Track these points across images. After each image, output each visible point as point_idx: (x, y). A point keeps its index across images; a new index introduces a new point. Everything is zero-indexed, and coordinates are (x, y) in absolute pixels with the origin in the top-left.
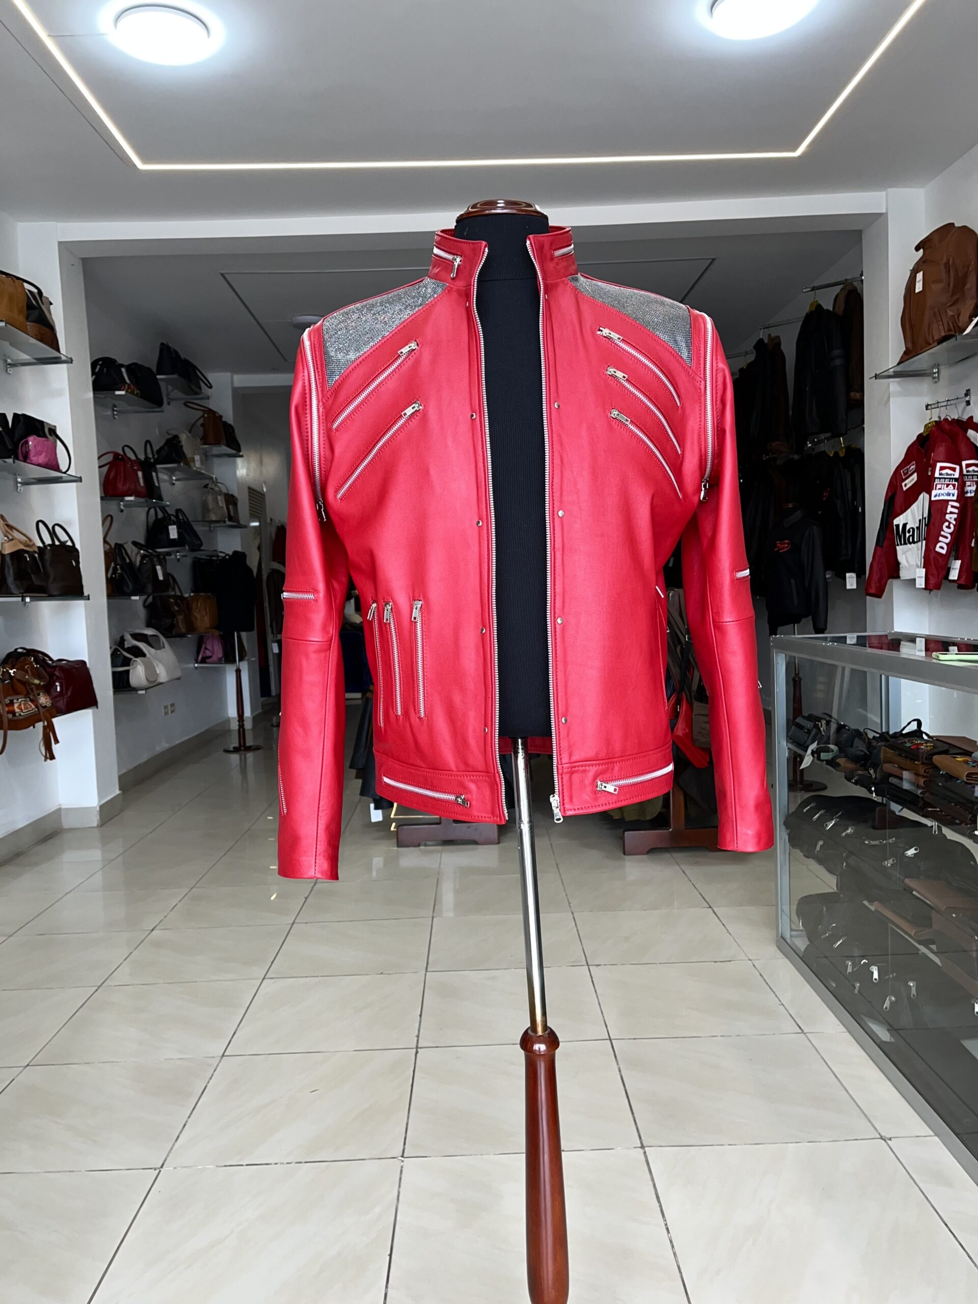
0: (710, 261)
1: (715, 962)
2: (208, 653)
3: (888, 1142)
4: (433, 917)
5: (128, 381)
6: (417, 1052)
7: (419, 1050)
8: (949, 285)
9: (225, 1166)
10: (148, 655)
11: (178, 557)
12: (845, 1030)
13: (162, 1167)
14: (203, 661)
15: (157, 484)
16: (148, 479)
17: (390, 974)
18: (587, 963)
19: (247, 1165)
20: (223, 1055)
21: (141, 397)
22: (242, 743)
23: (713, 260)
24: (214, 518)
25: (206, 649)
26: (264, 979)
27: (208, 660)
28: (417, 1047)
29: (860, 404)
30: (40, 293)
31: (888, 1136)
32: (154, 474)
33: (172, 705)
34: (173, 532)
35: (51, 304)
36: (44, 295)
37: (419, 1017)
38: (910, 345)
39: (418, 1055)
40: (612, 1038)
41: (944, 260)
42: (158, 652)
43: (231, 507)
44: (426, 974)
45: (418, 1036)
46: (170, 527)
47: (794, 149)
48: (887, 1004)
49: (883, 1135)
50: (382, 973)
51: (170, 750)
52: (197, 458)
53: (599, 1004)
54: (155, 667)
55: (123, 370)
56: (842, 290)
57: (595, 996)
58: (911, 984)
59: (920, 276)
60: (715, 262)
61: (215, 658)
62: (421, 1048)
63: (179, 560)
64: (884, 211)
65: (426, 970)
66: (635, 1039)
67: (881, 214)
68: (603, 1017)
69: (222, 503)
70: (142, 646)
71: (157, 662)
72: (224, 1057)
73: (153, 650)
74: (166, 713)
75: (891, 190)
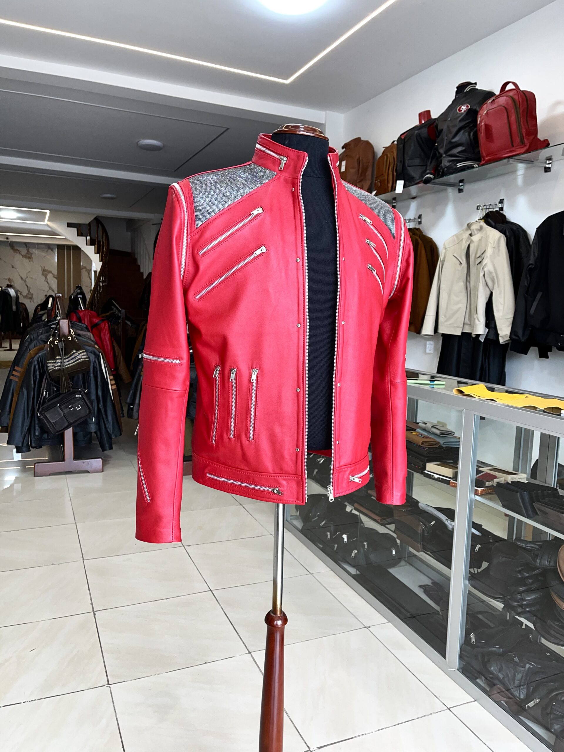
0: (226, 129)
1: (254, 537)
3: (369, 628)
4: (75, 523)
6: (95, 615)
7: (95, 613)
8: (359, 170)
12: (330, 570)
17: (59, 564)
18: (183, 545)
23: (228, 129)
28: (94, 611)
31: (368, 626)
37: (88, 591)
39: (96, 616)
40: (212, 589)
41: (357, 157)
44: (83, 562)
45: (92, 604)
47: (286, 79)
48: (353, 555)
49: (365, 625)
50: (53, 564)
53: (198, 569)
57: (194, 565)
58: (365, 543)
59: (344, 163)
60: (228, 130)
62: (96, 611)
64: (323, 122)
65: (83, 559)
66: (224, 588)
67: (322, 124)
68: (203, 577)
75: (328, 111)
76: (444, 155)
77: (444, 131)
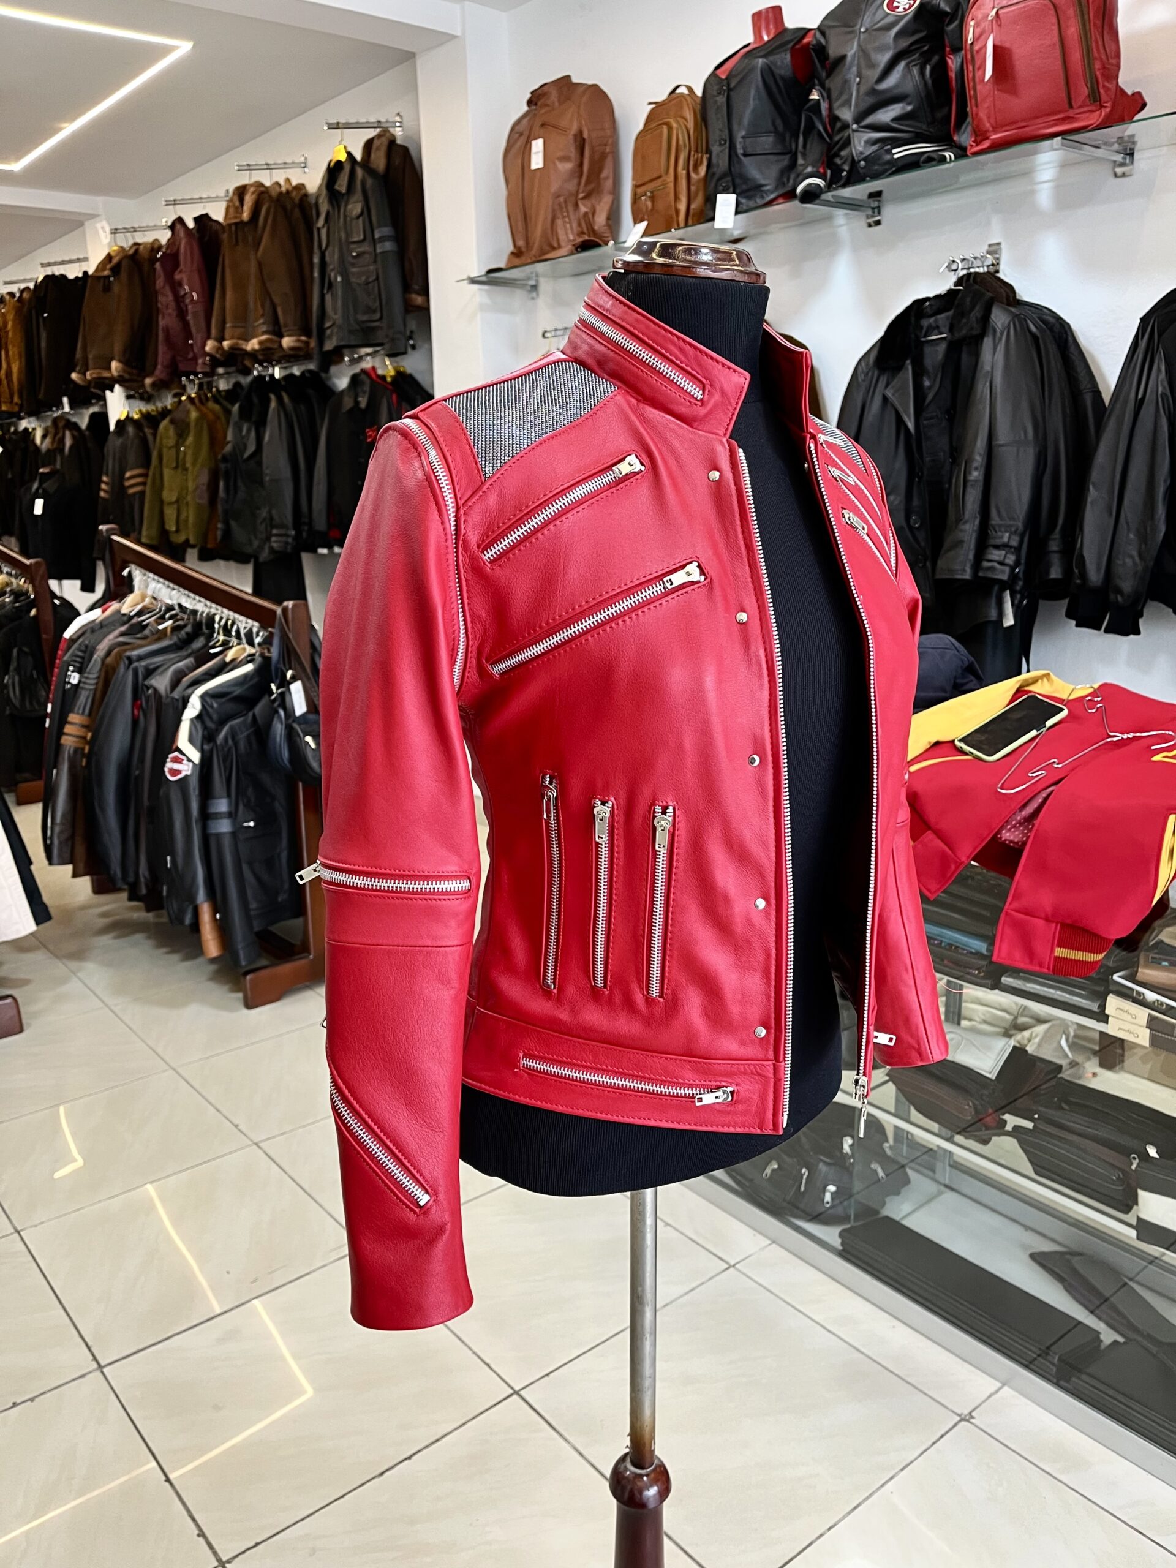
3: (972, 1420)
8: (581, 165)
12: (769, 1241)
17: (34, 1399)
29: (424, 312)
31: (966, 1411)
38: (521, 243)
40: (517, 1389)
41: (574, 129)
44: (104, 1375)
49: (959, 1412)
50: (14, 1404)
56: (379, 136)
59: (538, 145)
64: (459, 34)
65: (99, 1365)
67: (455, 37)
76: (855, 126)
77: (849, 59)
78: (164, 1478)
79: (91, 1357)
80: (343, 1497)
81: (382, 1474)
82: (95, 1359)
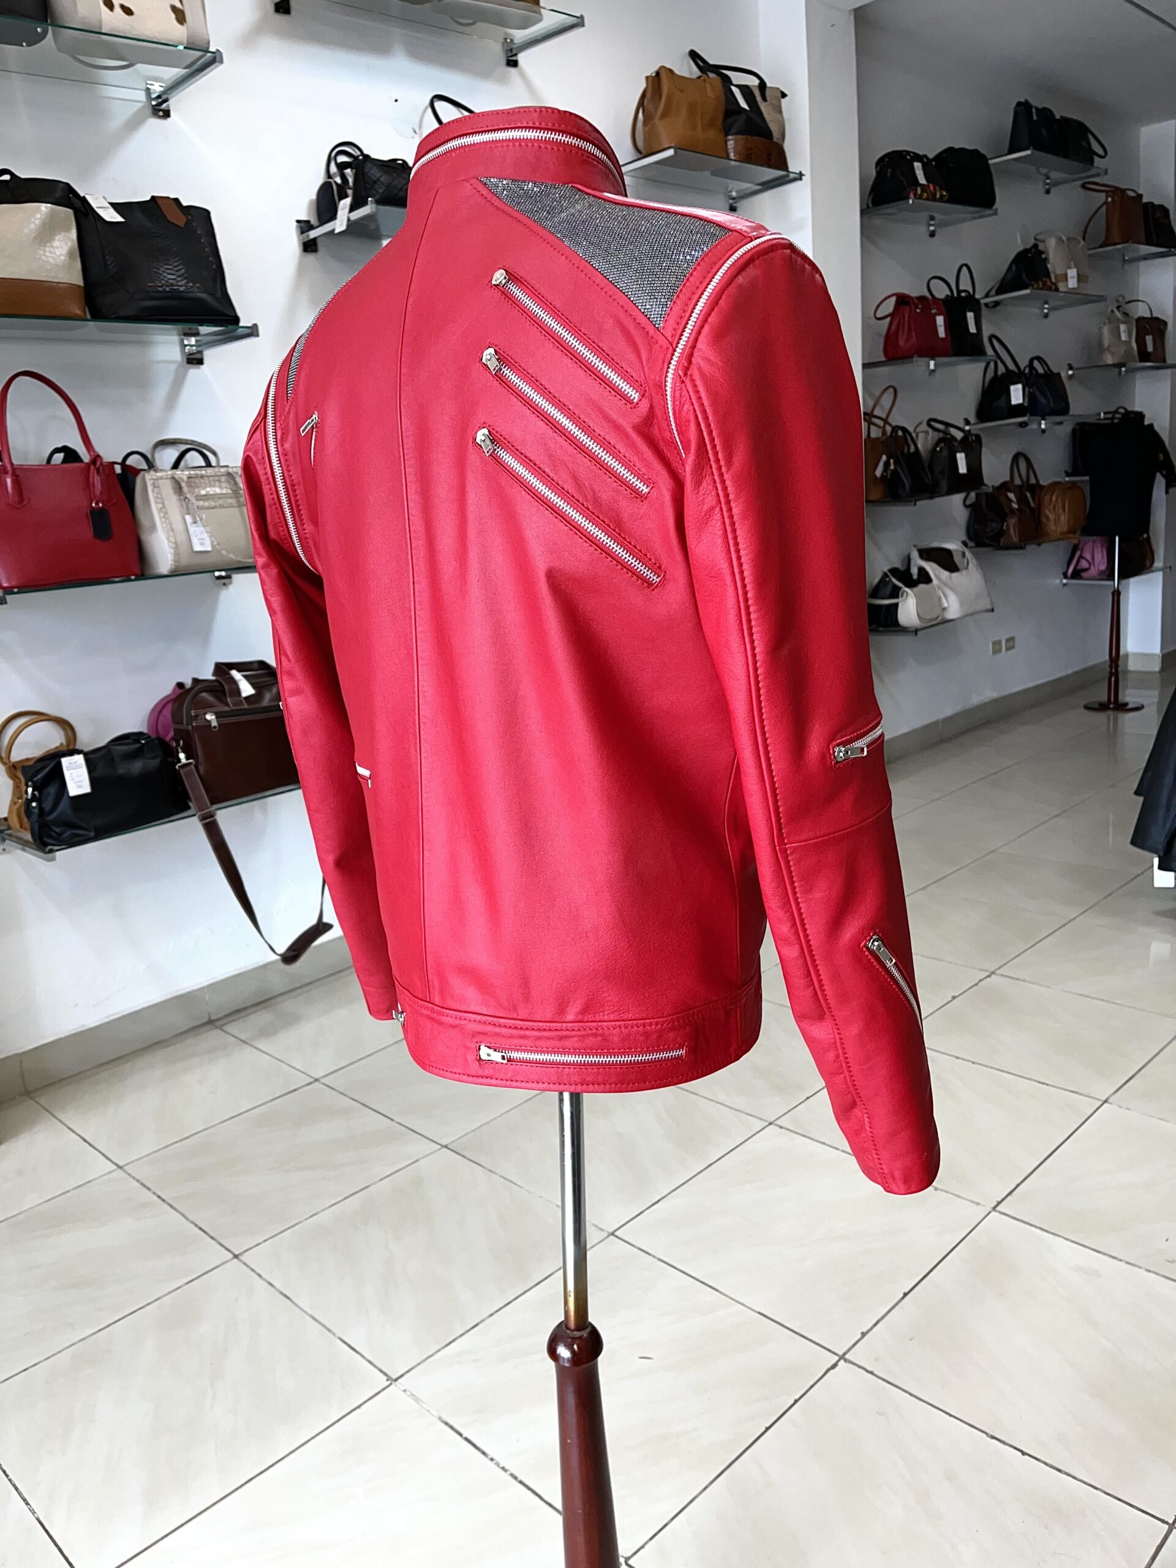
2: (1084, 564)
4: (1106, 1101)
5: (922, 180)
6: (834, 1366)
7: (841, 1362)
9: (446, 1424)
10: (935, 581)
11: (1043, 426)
13: (396, 1380)
14: (1077, 574)
15: (973, 329)
16: (956, 324)
19: (466, 1439)
20: (613, 1234)
21: (951, 201)
22: (1112, 700)
24: (1110, 362)
25: (1081, 557)
26: (770, 1124)
27: (1084, 575)
28: (842, 1357)
30: (762, 85)
32: (970, 315)
33: (1011, 640)
34: (1017, 394)
35: (784, 95)
36: (768, 85)
37: (902, 1295)
39: (831, 1372)
42: (955, 575)
43: (1149, 339)
44: (988, 1214)
45: (863, 1334)
46: (1012, 388)
51: (995, 701)
52: (1072, 273)
54: (940, 598)
55: (917, 166)
61: (1093, 571)
62: (846, 1360)
63: (1043, 431)
65: (994, 1208)
69: (1130, 335)
70: (931, 568)
71: (949, 593)
72: (612, 1237)
73: (945, 574)
74: (995, 652)
78: (907, 1291)
79: (999, 1200)
80: (951, 1415)
81: (993, 1437)
82: (999, 1203)
